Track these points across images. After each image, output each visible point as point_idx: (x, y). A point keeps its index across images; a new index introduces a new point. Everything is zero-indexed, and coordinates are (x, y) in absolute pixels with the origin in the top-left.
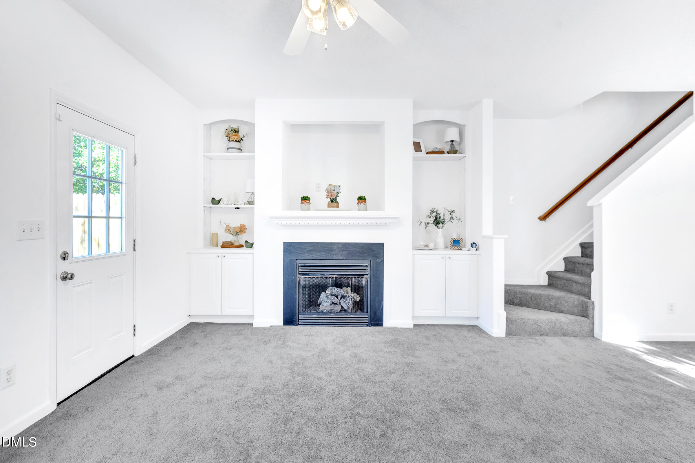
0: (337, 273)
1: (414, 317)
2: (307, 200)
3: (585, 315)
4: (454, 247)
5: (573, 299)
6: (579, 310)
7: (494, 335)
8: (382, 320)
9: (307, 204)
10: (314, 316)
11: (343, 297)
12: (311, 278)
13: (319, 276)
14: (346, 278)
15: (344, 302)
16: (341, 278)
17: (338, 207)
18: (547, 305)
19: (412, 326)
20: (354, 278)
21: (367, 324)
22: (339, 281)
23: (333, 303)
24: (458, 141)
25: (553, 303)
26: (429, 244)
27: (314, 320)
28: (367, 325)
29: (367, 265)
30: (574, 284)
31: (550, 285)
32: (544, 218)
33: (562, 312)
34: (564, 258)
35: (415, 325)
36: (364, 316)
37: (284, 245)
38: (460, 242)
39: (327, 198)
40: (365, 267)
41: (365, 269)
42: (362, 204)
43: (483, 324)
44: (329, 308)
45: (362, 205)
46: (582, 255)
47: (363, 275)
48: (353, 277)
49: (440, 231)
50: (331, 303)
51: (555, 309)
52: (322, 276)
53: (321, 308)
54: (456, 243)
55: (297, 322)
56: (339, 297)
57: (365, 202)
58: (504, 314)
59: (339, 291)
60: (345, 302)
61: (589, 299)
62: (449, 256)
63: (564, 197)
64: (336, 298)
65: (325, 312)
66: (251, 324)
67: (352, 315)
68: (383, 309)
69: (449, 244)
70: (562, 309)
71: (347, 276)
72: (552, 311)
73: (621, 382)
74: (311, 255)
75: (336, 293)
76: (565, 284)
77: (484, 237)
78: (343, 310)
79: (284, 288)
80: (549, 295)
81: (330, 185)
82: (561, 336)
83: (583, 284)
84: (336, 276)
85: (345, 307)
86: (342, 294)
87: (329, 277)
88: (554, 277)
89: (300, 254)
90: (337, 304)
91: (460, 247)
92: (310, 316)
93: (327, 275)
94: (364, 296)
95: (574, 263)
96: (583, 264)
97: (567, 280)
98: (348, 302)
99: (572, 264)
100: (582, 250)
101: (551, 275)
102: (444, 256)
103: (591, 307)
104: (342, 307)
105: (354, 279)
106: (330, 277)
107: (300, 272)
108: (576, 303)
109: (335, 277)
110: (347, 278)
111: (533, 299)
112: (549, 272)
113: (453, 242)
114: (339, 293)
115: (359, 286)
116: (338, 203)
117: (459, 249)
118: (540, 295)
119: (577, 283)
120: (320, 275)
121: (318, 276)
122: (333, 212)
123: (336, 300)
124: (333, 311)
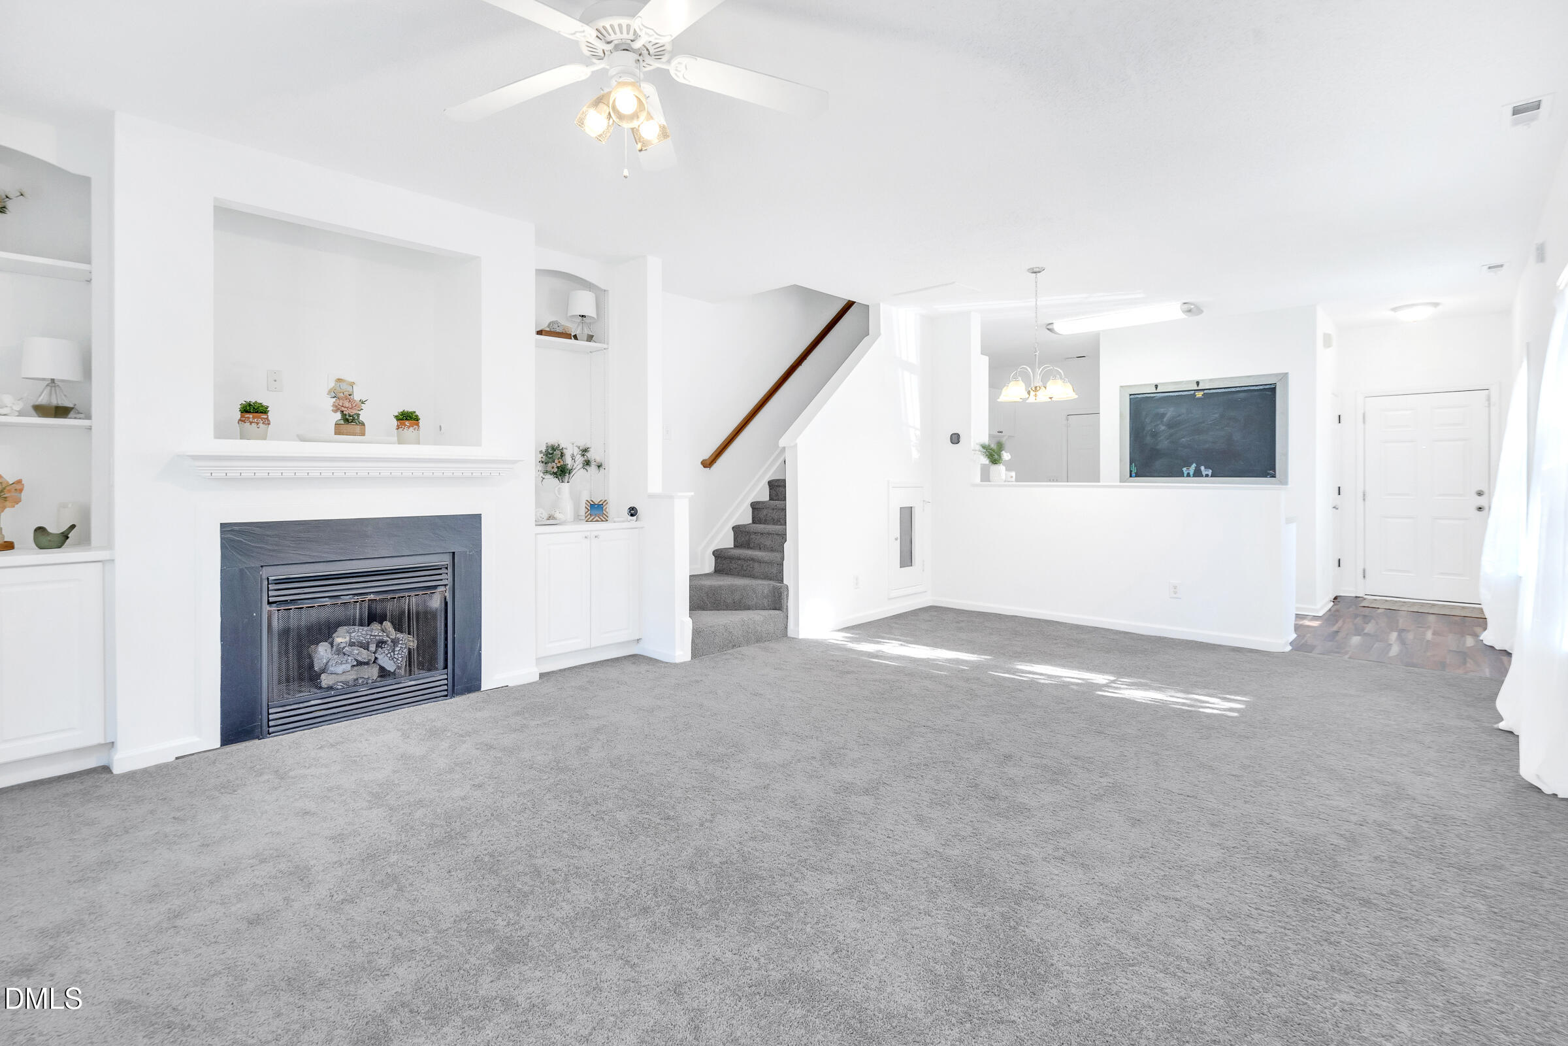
0: (372, 590)
1: (539, 658)
2: (262, 413)
3: (777, 606)
4: (592, 517)
5: (762, 586)
6: (770, 600)
7: (678, 661)
8: (478, 679)
9: (263, 423)
10: (313, 703)
11: (380, 644)
12: (303, 611)
13: (327, 601)
14: (395, 598)
15: (387, 654)
16: (382, 600)
17: (363, 434)
18: (729, 601)
19: (537, 678)
20: (416, 595)
21: (446, 693)
22: (379, 608)
23: (360, 663)
24: (593, 318)
25: (737, 597)
26: (553, 513)
27: (311, 712)
28: (446, 696)
29: (443, 565)
30: (756, 565)
31: (719, 571)
32: (708, 463)
33: (749, 608)
34: (733, 528)
35: (542, 675)
36: (439, 677)
37: (222, 532)
38: (603, 508)
39: (335, 411)
40: (441, 569)
41: (441, 574)
42: (411, 429)
43: (650, 649)
44: (351, 677)
45: (409, 432)
46: (753, 521)
47: (435, 587)
48: (413, 594)
49: (565, 485)
50: (355, 663)
51: (739, 605)
52: (333, 600)
53: (325, 680)
54: (596, 510)
55: (265, 728)
56: (373, 647)
57: (418, 425)
58: (689, 622)
59: (369, 633)
60: (389, 655)
61: (780, 583)
62: (596, 533)
63: (733, 431)
64: (365, 652)
65: (340, 687)
66: (106, 769)
67: (410, 681)
68: (480, 655)
69: (583, 511)
70: (750, 603)
71: (397, 593)
72: (736, 610)
73: (849, 676)
74: (308, 553)
75: (362, 638)
76: (743, 566)
77: (651, 496)
78: (384, 673)
79: (222, 645)
80: (732, 585)
81: (339, 380)
82: (754, 644)
83: (770, 563)
84: (372, 597)
85: (390, 666)
86: (377, 638)
87: (354, 602)
88: (726, 558)
89: (274, 551)
90: (367, 663)
91: (604, 516)
92: (301, 705)
93: (348, 597)
94: (437, 633)
95: (748, 533)
96: (762, 534)
97: (746, 560)
98: (396, 653)
99: (746, 535)
100: (753, 513)
101: (719, 555)
102: (588, 534)
103: (785, 593)
104: (382, 669)
105: (414, 599)
106: (358, 602)
107: (271, 599)
108: (765, 592)
109: (369, 600)
110: (399, 597)
111: (710, 595)
112: (717, 550)
113: (591, 508)
114: (368, 637)
115: (426, 613)
116: (363, 424)
117: (603, 521)
118: (720, 587)
119: (760, 562)
120: (327, 599)
121: (322, 602)
122: (348, 447)
123: (364, 655)
124: (360, 681)
